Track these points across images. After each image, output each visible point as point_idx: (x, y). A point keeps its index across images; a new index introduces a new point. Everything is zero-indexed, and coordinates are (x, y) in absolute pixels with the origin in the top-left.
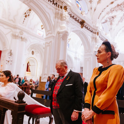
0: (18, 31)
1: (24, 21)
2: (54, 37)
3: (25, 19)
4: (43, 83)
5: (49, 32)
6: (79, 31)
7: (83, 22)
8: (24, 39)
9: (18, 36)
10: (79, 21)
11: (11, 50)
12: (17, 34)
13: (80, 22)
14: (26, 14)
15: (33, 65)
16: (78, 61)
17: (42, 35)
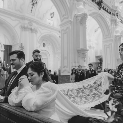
0: (27, 22)
1: (31, 11)
2: (71, 21)
3: (32, 8)
4: (63, 77)
5: (64, 17)
6: (97, 13)
7: (101, 3)
8: (34, 30)
9: (27, 28)
10: (96, 2)
11: (22, 44)
12: (26, 26)
13: (98, 2)
14: (33, 2)
15: (45, 58)
16: (92, 49)
17: (52, 25)
